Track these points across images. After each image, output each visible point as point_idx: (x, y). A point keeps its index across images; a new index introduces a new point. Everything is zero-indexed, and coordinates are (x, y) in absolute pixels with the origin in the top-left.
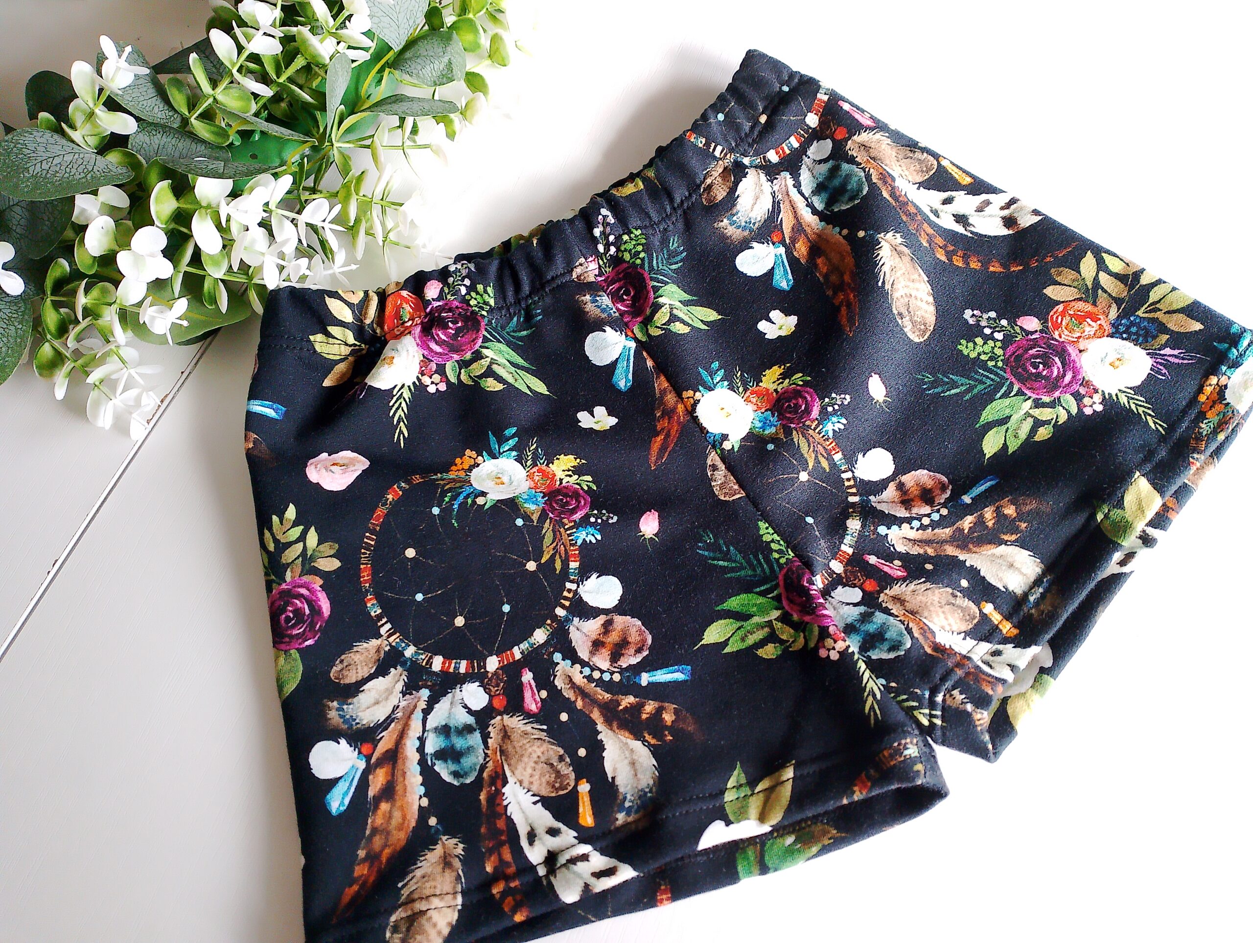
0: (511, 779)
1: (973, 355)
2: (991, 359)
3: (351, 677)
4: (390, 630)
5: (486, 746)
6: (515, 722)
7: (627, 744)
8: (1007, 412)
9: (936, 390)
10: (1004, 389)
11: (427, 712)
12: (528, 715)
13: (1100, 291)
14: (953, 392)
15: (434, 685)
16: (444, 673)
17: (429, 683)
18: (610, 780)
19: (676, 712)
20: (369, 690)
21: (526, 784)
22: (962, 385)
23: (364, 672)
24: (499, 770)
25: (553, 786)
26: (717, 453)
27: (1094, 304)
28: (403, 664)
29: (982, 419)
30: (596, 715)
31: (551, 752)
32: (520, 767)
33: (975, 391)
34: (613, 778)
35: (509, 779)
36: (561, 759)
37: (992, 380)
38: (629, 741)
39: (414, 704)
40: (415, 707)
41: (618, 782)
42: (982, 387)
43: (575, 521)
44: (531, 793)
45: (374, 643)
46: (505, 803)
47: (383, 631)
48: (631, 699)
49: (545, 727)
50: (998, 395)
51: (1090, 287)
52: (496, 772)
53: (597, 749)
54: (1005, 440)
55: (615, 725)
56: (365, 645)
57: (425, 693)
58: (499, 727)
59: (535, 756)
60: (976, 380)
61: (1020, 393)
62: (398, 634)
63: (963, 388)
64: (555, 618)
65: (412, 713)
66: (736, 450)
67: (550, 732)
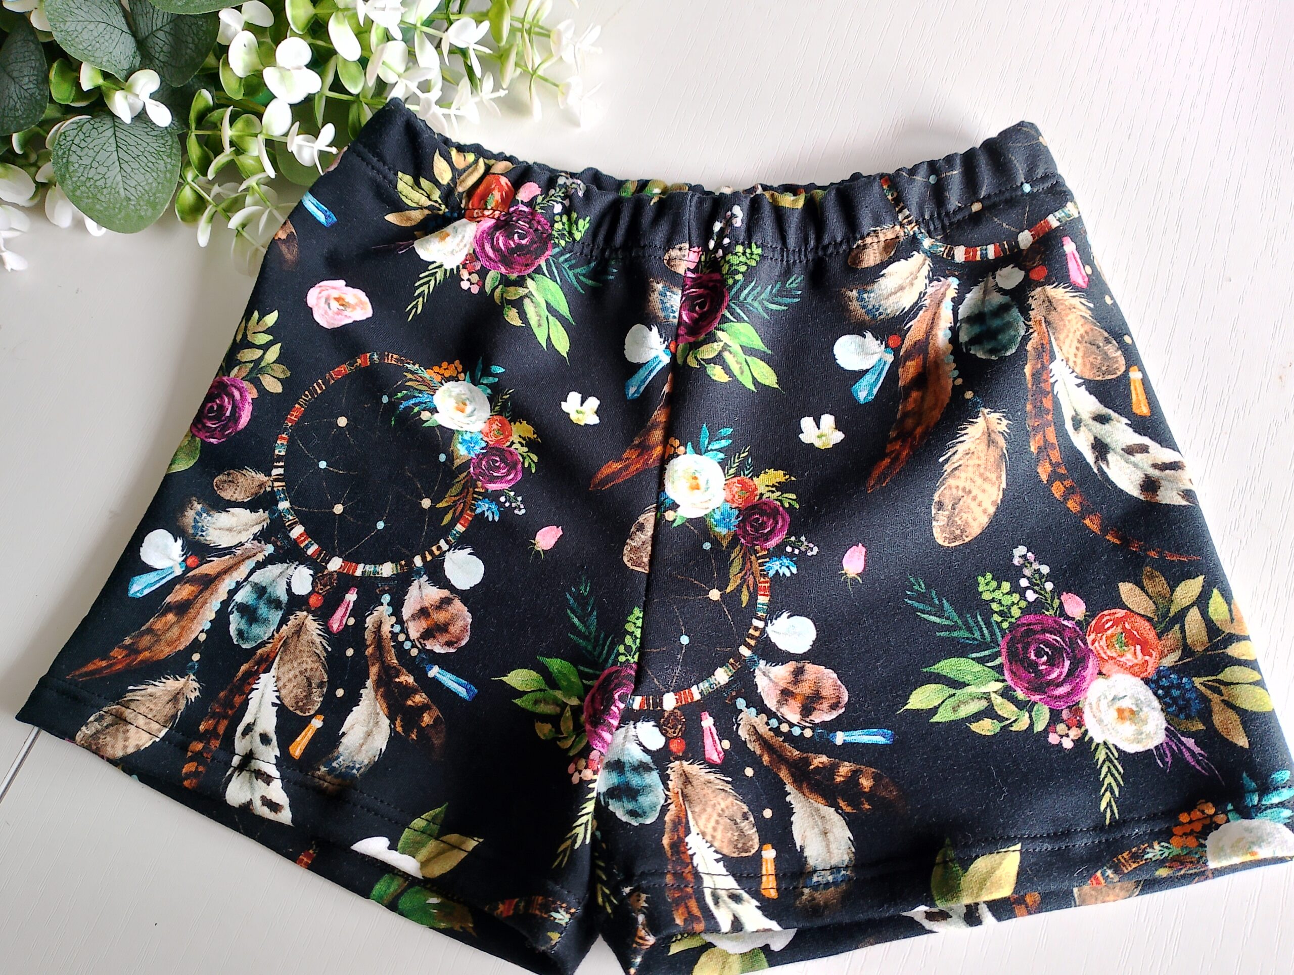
0: (273, 671)
1: (986, 596)
2: (1001, 613)
3: (227, 494)
4: (280, 475)
5: (278, 630)
6: (313, 626)
7: (378, 714)
8: (968, 678)
9: (916, 604)
10: (987, 653)
11: (260, 565)
12: (327, 629)
13: (1177, 627)
14: (933, 618)
15: (281, 547)
16: (295, 542)
17: (279, 544)
18: (341, 732)
19: (437, 720)
20: (233, 514)
21: (280, 684)
22: (948, 618)
23: (240, 496)
24: (272, 655)
25: (297, 703)
26: (656, 515)
27: (1159, 636)
28: (272, 513)
29: (936, 666)
30: (374, 670)
31: (318, 674)
32: (288, 666)
33: (955, 634)
34: (344, 734)
35: (272, 670)
36: (321, 685)
37: (982, 635)
38: (381, 713)
39: (255, 551)
40: (254, 555)
41: (344, 740)
42: (967, 635)
43: (487, 490)
44: (277, 694)
45: (261, 477)
46: (254, 686)
47: (275, 472)
48: (410, 680)
49: (330, 649)
50: (974, 655)
51: (1171, 615)
52: (268, 655)
53: (353, 700)
54: (940, 705)
55: (382, 690)
56: (254, 474)
57: (270, 549)
58: (297, 622)
59: (304, 666)
60: (966, 623)
61: (999, 669)
62: (283, 484)
63: (947, 622)
64: (410, 563)
65: (249, 558)
66: (675, 525)
67: (330, 657)
